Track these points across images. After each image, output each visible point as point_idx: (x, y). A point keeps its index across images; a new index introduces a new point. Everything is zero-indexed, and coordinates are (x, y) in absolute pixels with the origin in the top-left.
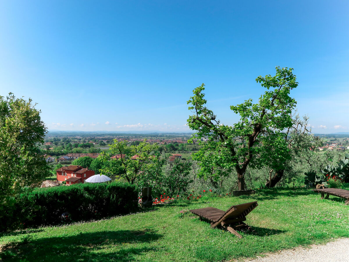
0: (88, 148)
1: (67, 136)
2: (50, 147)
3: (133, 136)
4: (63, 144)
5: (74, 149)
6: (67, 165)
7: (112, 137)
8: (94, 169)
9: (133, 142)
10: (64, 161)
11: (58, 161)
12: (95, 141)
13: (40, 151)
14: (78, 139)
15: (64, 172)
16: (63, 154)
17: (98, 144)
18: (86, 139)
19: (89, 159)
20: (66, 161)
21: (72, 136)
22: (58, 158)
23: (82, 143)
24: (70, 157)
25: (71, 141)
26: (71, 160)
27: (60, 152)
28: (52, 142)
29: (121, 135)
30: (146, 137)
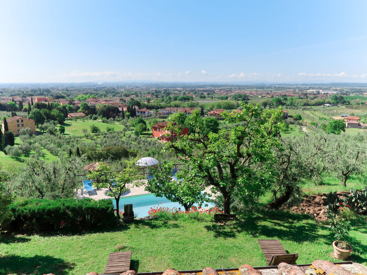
0: (188, 101)
1: (168, 87)
2: (150, 100)
3: (236, 88)
4: (163, 97)
5: (173, 103)
6: (164, 120)
7: (213, 88)
8: (188, 126)
9: (236, 95)
10: (162, 115)
11: (157, 115)
12: (196, 93)
13: (140, 104)
14: (178, 91)
15: (159, 128)
16: (162, 107)
17: (198, 96)
18: (187, 91)
19: (183, 115)
20: (164, 115)
21: (173, 87)
22: (157, 112)
23: (181, 96)
24: (168, 111)
25: (171, 93)
26: (169, 115)
27: (159, 106)
28: (153, 94)
29: (223, 87)
30: (251, 89)
